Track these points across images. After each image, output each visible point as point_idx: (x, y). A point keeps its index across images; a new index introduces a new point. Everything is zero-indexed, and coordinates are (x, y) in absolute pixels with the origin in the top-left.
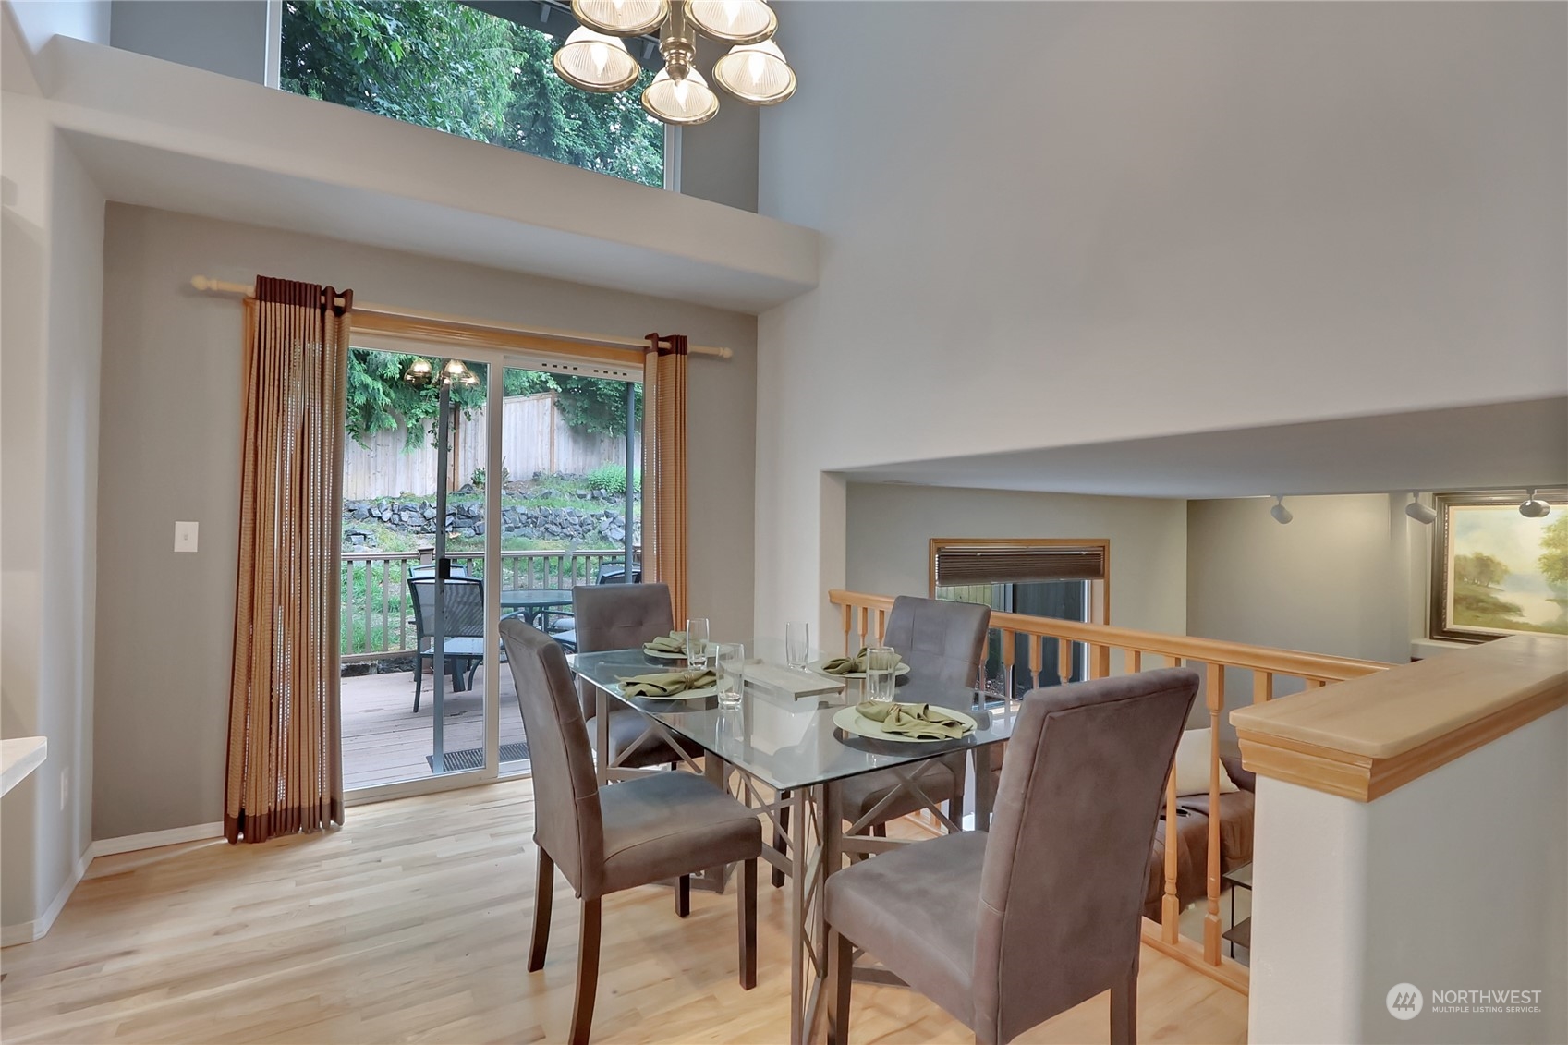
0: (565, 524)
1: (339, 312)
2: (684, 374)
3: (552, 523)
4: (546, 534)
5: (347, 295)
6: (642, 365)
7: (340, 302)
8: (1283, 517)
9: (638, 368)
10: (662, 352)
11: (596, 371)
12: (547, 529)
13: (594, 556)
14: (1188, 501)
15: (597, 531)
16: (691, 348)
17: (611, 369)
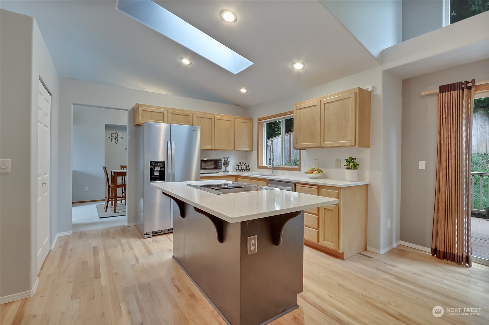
1: (469, 88)
5: (472, 82)
7: (470, 85)
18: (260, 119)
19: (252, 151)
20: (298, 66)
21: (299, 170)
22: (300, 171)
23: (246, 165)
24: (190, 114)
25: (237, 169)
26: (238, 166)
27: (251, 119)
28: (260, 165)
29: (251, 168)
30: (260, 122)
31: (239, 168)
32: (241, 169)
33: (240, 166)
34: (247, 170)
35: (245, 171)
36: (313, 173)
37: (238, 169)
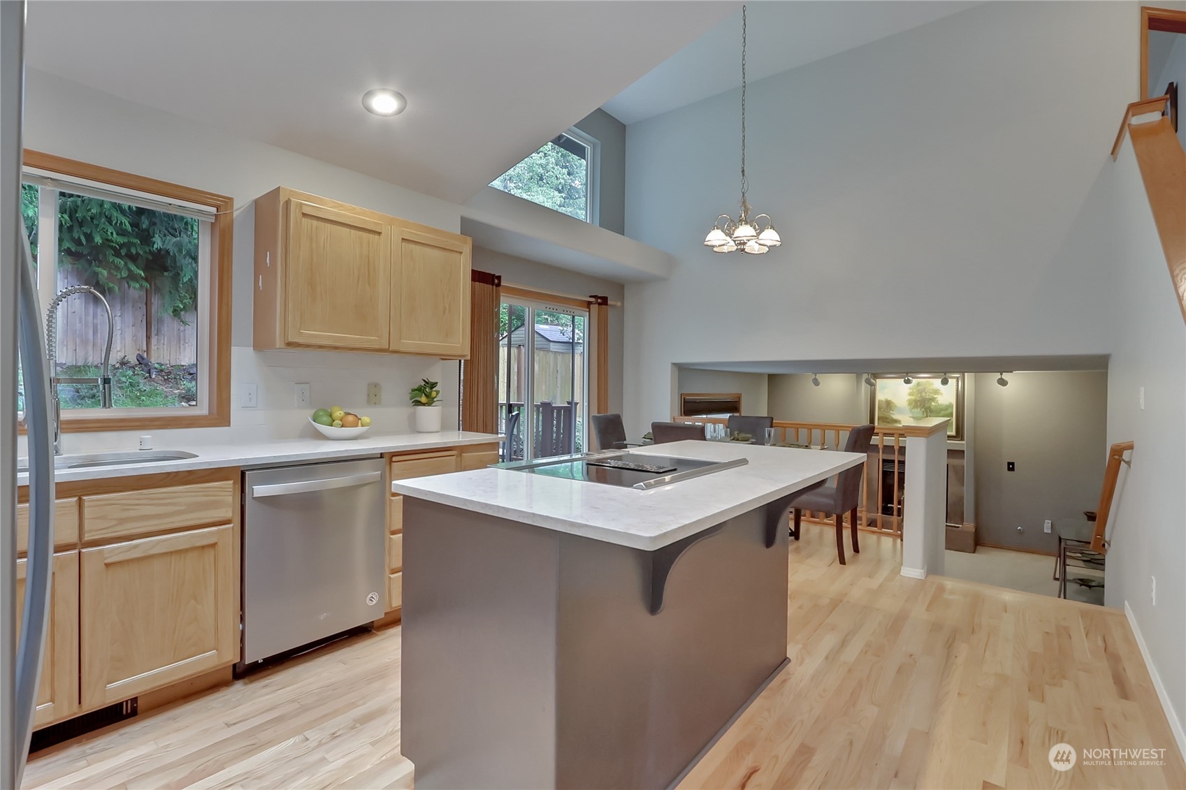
1: (497, 286)
2: (608, 316)
5: (499, 278)
7: (497, 282)
8: (816, 383)
9: (586, 311)
10: (597, 304)
14: (769, 375)
16: (609, 302)
21: (222, 420)
22: (229, 425)
36: (358, 422)
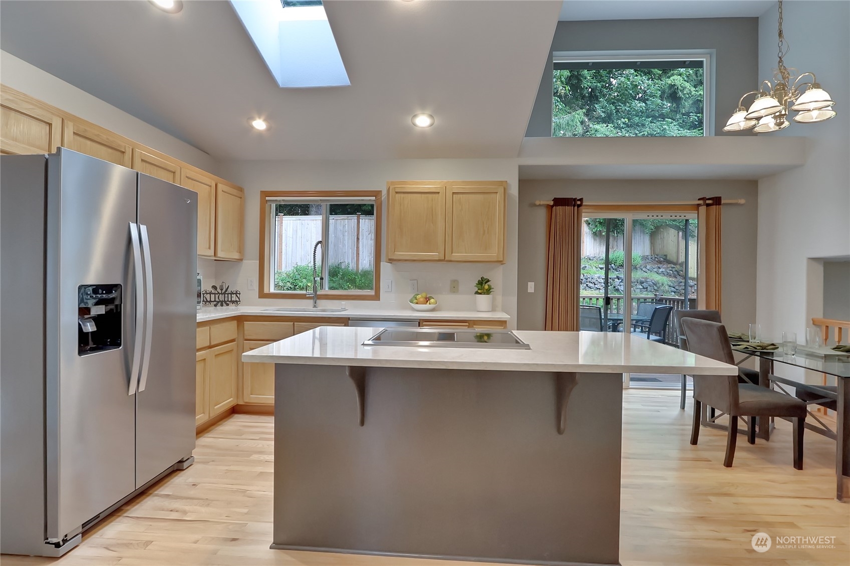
0: (596, 283)
1: (579, 206)
2: (720, 215)
3: (590, 282)
4: (587, 288)
5: (581, 200)
6: (697, 212)
7: (579, 203)
9: (694, 213)
10: (708, 205)
11: (671, 216)
12: (587, 285)
13: (601, 298)
15: (613, 286)
16: (723, 202)
17: (678, 215)
18: (265, 194)
19: (241, 260)
20: (423, 121)
21: (377, 297)
22: (379, 300)
23: (229, 291)
24: (127, 149)
25: (207, 301)
26: (210, 293)
27: (241, 188)
28: (266, 291)
29: (241, 297)
30: (267, 198)
31: (213, 299)
32: (217, 300)
33: (215, 294)
34: (233, 302)
35: (228, 305)
36: (427, 302)
37: (210, 301)
